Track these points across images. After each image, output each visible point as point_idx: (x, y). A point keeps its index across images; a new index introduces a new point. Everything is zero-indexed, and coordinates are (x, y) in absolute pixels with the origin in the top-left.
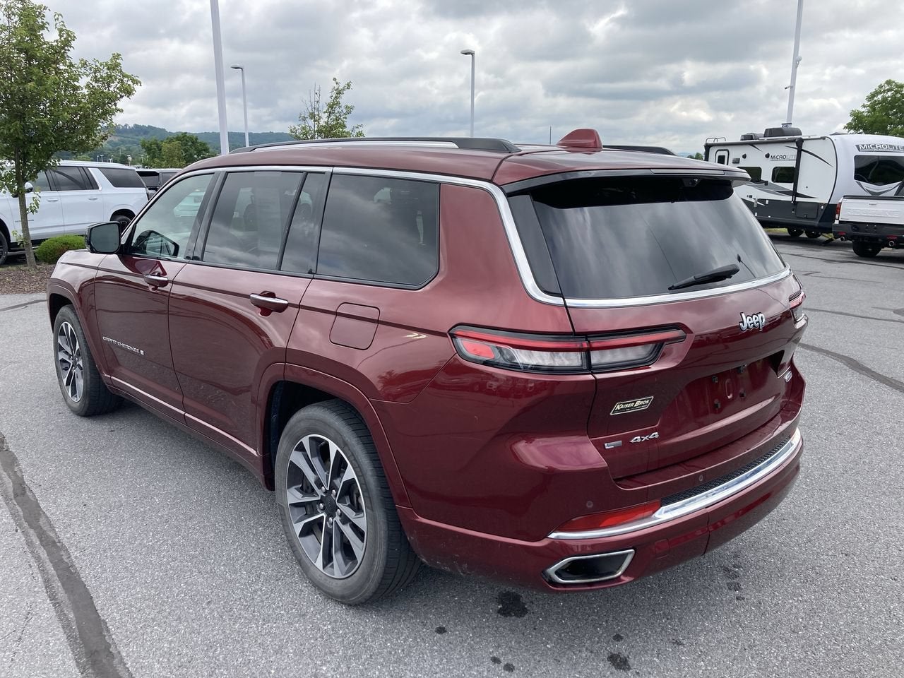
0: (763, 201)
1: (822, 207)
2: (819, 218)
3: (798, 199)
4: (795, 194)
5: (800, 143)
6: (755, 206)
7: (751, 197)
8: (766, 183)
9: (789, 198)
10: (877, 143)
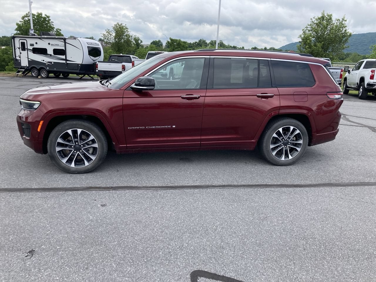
0: (51, 62)
1: (80, 65)
2: (79, 69)
3: (68, 62)
4: (66, 60)
5: (65, 40)
6: (47, 64)
7: (43, 61)
8: (51, 55)
9: (64, 62)
10: (92, 42)
